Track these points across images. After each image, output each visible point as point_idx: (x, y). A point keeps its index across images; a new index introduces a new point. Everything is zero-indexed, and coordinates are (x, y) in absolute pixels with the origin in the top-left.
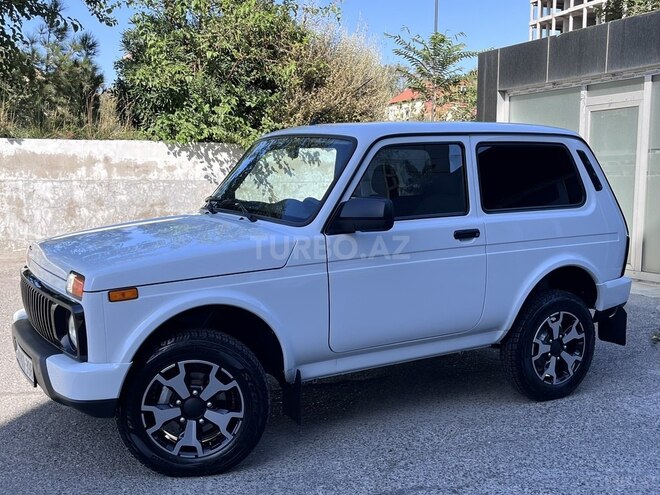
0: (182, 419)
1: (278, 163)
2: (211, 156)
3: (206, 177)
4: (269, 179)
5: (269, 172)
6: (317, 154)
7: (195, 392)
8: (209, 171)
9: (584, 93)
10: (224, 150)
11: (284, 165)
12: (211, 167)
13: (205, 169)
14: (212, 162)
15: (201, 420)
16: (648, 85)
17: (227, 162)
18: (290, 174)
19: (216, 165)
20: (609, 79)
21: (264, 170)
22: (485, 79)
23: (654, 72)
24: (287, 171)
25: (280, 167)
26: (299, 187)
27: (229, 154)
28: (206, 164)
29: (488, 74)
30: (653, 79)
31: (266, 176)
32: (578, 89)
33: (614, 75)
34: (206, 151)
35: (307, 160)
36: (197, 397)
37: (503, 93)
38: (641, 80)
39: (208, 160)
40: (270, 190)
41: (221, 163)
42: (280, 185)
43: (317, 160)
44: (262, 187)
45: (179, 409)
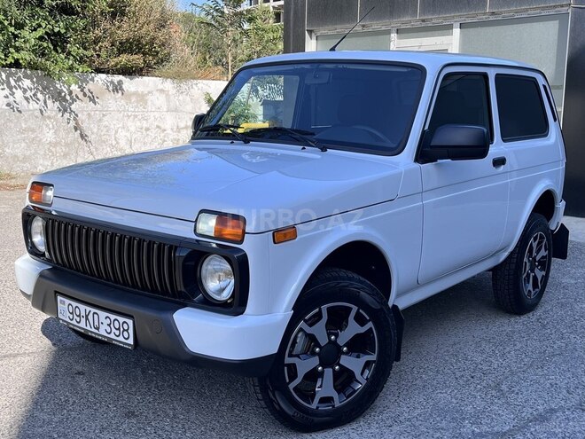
0: (320, 368)
1: (82, 91)
2: (13, 83)
3: (8, 105)
4: (73, 107)
5: (74, 101)
6: (120, 82)
7: (333, 337)
8: (11, 99)
9: (394, 36)
10: (26, 76)
11: (88, 94)
12: (13, 94)
13: (6, 97)
14: (14, 90)
15: (337, 367)
16: (457, 31)
17: (31, 89)
18: (95, 103)
19: (18, 93)
20: (418, 24)
21: (68, 97)
22: (291, 18)
23: (463, 20)
24: (92, 100)
25: (85, 95)
26: (104, 115)
27: (32, 81)
28: (7, 91)
29: (295, 13)
30: (461, 26)
31: (70, 104)
32: (388, 32)
33: (423, 21)
34: (7, 77)
35: (111, 88)
36: (335, 343)
37: (310, 32)
38: (450, 27)
39: (10, 88)
40: (75, 119)
41: (25, 91)
42: (85, 113)
43: (121, 89)
44: (66, 115)
45: (317, 358)
